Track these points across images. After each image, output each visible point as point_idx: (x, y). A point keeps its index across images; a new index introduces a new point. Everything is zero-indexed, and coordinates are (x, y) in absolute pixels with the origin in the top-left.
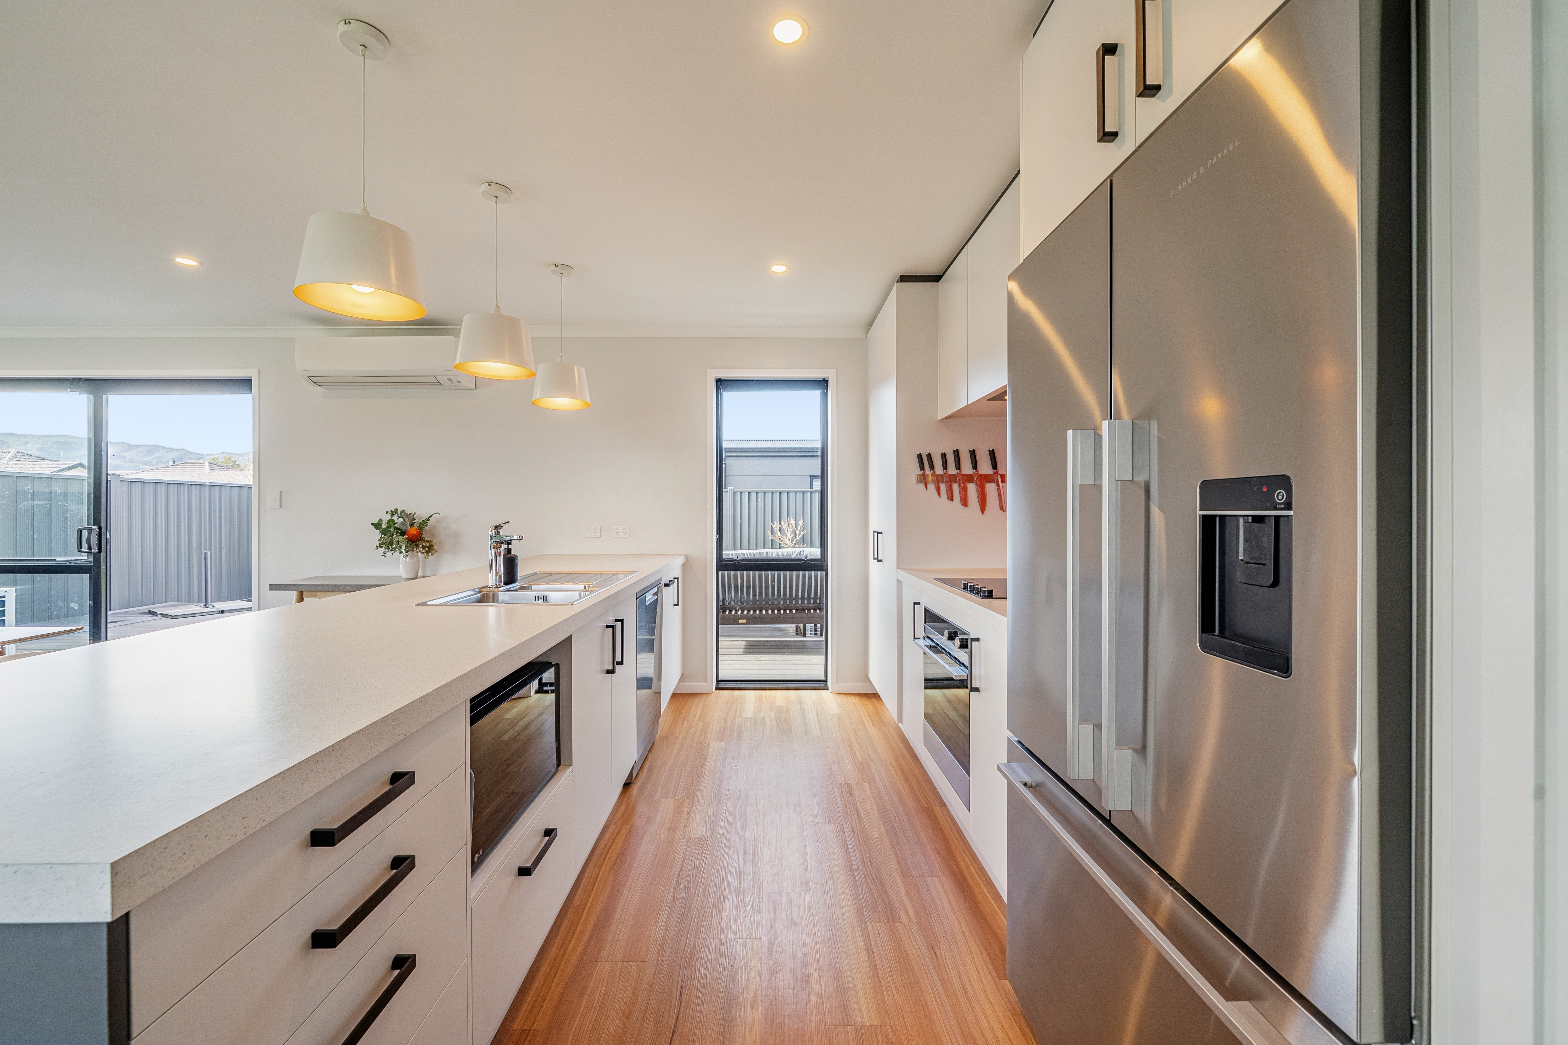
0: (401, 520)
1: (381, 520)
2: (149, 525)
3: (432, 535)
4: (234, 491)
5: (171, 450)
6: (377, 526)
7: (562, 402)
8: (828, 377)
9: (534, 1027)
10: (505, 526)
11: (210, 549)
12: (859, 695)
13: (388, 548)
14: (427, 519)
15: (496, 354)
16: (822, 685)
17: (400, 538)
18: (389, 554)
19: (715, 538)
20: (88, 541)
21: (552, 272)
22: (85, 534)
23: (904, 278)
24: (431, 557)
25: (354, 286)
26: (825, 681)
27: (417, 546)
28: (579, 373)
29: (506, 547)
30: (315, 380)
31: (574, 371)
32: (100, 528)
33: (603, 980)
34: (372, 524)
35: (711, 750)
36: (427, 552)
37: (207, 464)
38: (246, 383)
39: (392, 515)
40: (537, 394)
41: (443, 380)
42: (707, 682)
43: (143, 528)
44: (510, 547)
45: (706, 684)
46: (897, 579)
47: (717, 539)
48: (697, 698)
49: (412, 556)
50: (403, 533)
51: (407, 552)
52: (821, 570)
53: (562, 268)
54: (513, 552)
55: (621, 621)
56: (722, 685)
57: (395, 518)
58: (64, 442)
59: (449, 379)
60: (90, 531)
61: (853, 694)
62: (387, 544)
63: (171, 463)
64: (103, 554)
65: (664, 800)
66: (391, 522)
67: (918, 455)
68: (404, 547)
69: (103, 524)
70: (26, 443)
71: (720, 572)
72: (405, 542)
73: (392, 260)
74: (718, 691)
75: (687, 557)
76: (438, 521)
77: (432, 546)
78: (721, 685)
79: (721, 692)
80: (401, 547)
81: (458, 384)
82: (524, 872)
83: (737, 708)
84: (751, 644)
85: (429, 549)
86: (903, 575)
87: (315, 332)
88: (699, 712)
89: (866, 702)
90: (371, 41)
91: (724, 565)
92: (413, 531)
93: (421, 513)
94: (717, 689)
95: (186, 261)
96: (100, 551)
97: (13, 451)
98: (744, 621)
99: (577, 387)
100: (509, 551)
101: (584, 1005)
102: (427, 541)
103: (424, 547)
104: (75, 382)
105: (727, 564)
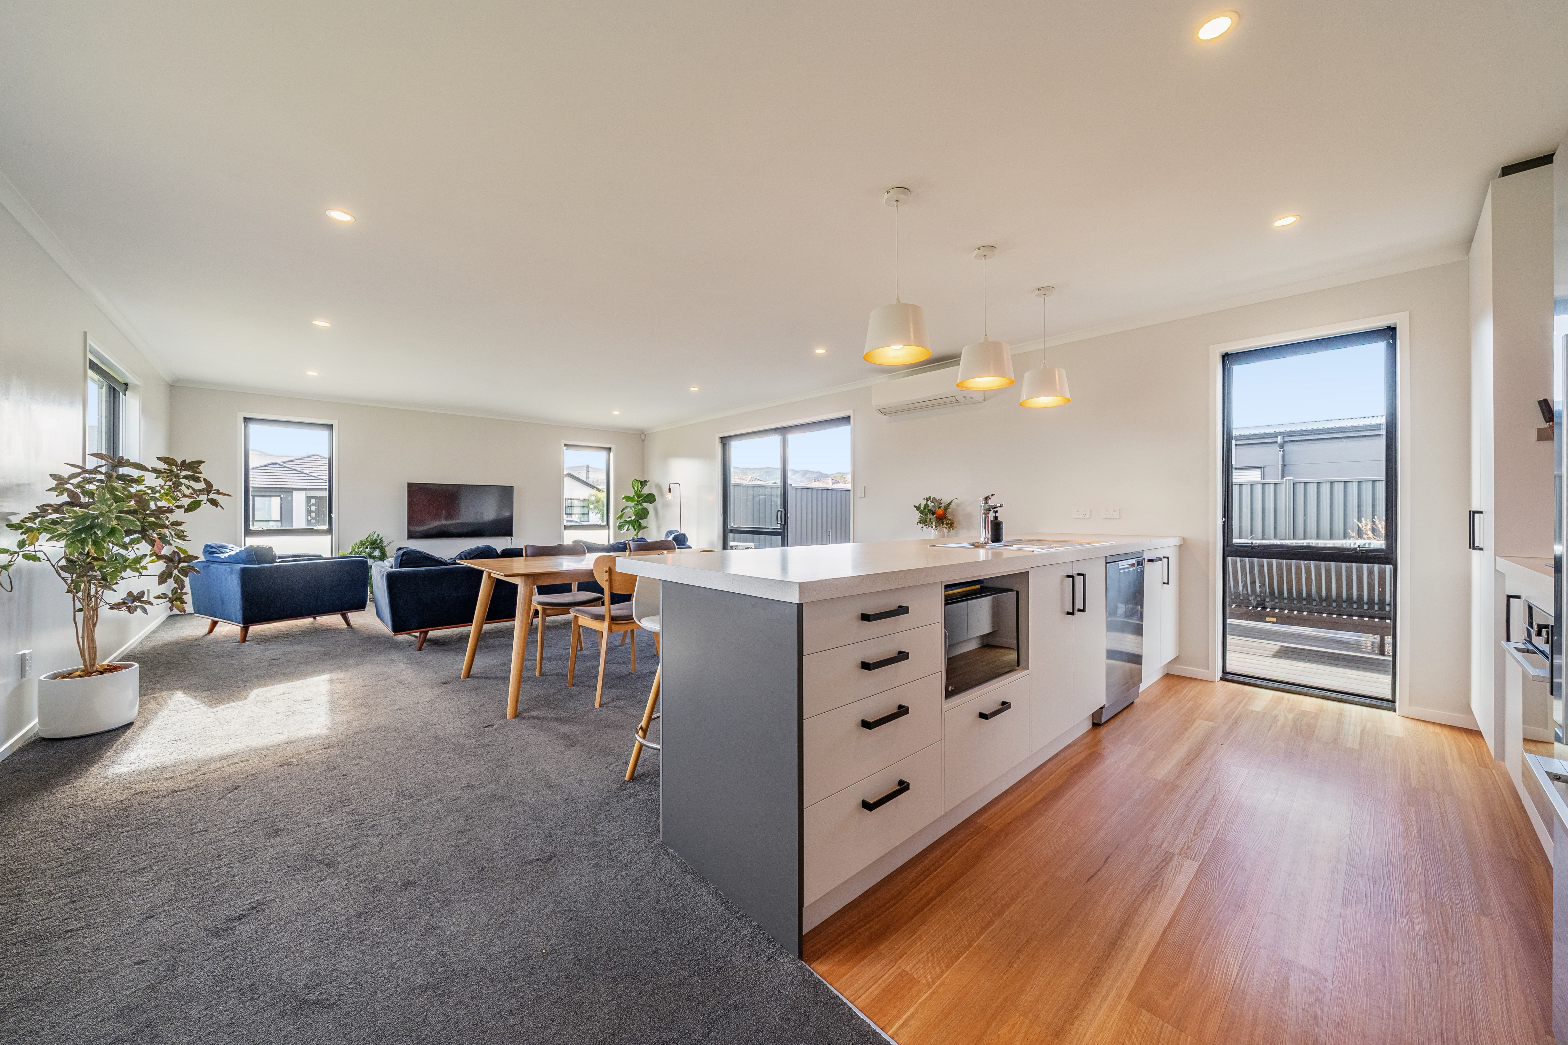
0: (933, 504)
1: (920, 504)
2: (804, 515)
3: (953, 515)
4: (843, 493)
5: (813, 473)
6: (918, 508)
7: (1045, 401)
8: (1396, 324)
9: (990, 827)
10: (992, 498)
11: (832, 529)
12: (1451, 727)
13: (924, 523)
14: (950, 503)
15: (985, 372)
16: (1389, 705)
17: (932, 517)
18: (925, 528)
19: (1220, 520)
20: (781, 518)
21: (1037, 296)
22: (780, 513)
23: (1507, 170)
24: (952, 531)
25: (893, 347)
26: (1393, 701)
27: (943, 523)
28: (1061, 376)
29: (994, 514)
30: (883, 412)
31: (1055, 373)
32: (785, 511)
33: (1045, 826)
34: (915, 506)
35: (1195, 725)
36: (950, 528)
37: (830, 480)
38: (847, 419)
39: (927, 501)
40: (1024, 397)
41: (960, 398)
42: (1208, 669)
43: (801, 516)
44: (997, 515)
45: (1207, 671)
46: (1496, 571)
47: (1224, 522)
48: (1194, 683)
49: (939, 530)
50: (933, 513)
51: (936, 527)
52: (1389, 564)
53: (1045, 290)
54: (999, 519)
55: (1083, 575)
56: (1227, 676)
57: (929, 503)
58: (768, 471)
59: (964, 397)
60: (781, 512)
61: (1441, 725)
62: (924, 522)
63: (813, 481)
64: (786, 525)
65: (1130, 746)
66: (926, 505)
67: (1539, 402)
68: (934, 524)
69: (786, 509)
70: (754, 473)
71: (1229, 559)
72: (935, 519)
73: (911, 325)
74: (1223, 682)
75: (1184, 539)
76: (958, 505)
77: (953, 523)
78: (1229, 677)
79: (1227, 683)
80: (932, 523)
81: (970, 399)
82: (983, 716)
83: (1243, 700)
84: (1285, 649)
85: (951, 525)
86: (1503, 564)
87: (882, 379)
88: (1192, 693)
89: (1463, 738)
90: (902, 197)
91: (1230, 550)
92: (940, 511)
93: (946, 500)
94: (1221, 679)
95: (820, 351)
96: (785, 524)
97: (750, 477)
98: (1274, 620)
99: (1058, 386)
100: (996, 518)
101: (1026, 832)
102: (950, 520)
103: (947, 524)
104: (776, 430)
105: (1238, 549)
